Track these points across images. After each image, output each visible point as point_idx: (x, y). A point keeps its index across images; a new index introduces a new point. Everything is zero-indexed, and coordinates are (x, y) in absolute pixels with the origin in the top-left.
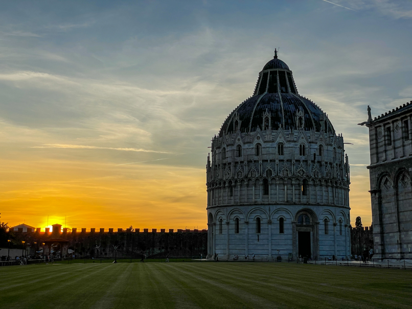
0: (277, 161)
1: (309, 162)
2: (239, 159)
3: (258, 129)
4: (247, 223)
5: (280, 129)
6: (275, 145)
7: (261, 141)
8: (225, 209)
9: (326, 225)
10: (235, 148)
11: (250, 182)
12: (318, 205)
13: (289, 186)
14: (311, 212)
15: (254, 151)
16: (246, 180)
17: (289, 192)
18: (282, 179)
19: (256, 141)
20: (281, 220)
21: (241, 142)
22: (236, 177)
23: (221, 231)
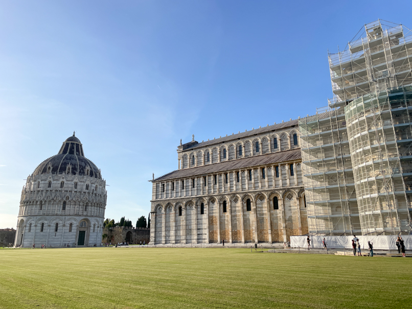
0: (73, 192)
1: (91, 194)
2: (49, 189)
3: (64, 174)
4: (49, 226)
5: (76, 175)
6: (73, 183)
7: (64, 180)
8: (35, 217)
9: (94, 227)
10: (47, 182)
11: (55, 202)
12: (92, 216)
13: (78, 206)
14: (87, 220)
15: (59, 185)
16: (52, 201)
17: (78, 209)
18: (74, 202)
19: (61, 180)
20: (71, 225)
21: (51, 180)
22: (46, 199)
23: (30, 230)
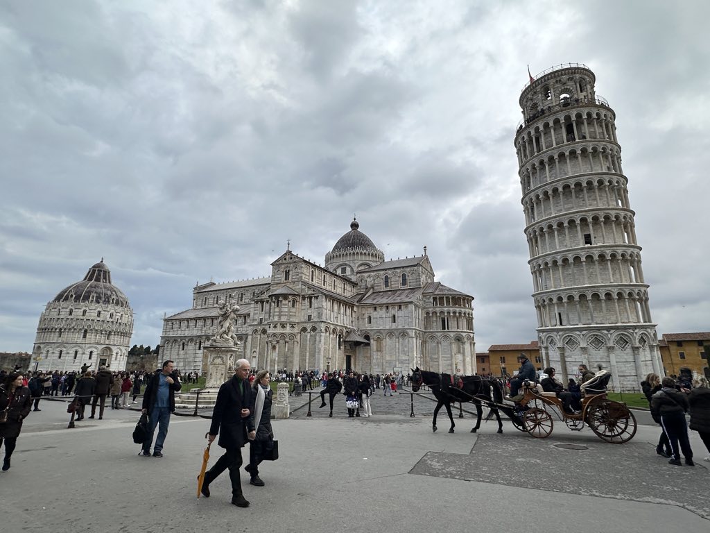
0: (96, 321)
1: (114, 322)
2: (69, 317)
3: (87, 302)
4: (68, 353)
5: (101, 304)
6: (96, 312)
7: (87, 309)
9: (116, 356)
10: (68, 310)
11: (75, 330)
12: (115, 345)
13: (100, 334)
14: (110, 349)
15: (82, 314)
16: (73, 329)
17: (99, 337)
18: (96, 330)
19: (84, 308)
20: (91, 353)
21: (73, 308)
22: (65, 327)
23: (47, 357)
